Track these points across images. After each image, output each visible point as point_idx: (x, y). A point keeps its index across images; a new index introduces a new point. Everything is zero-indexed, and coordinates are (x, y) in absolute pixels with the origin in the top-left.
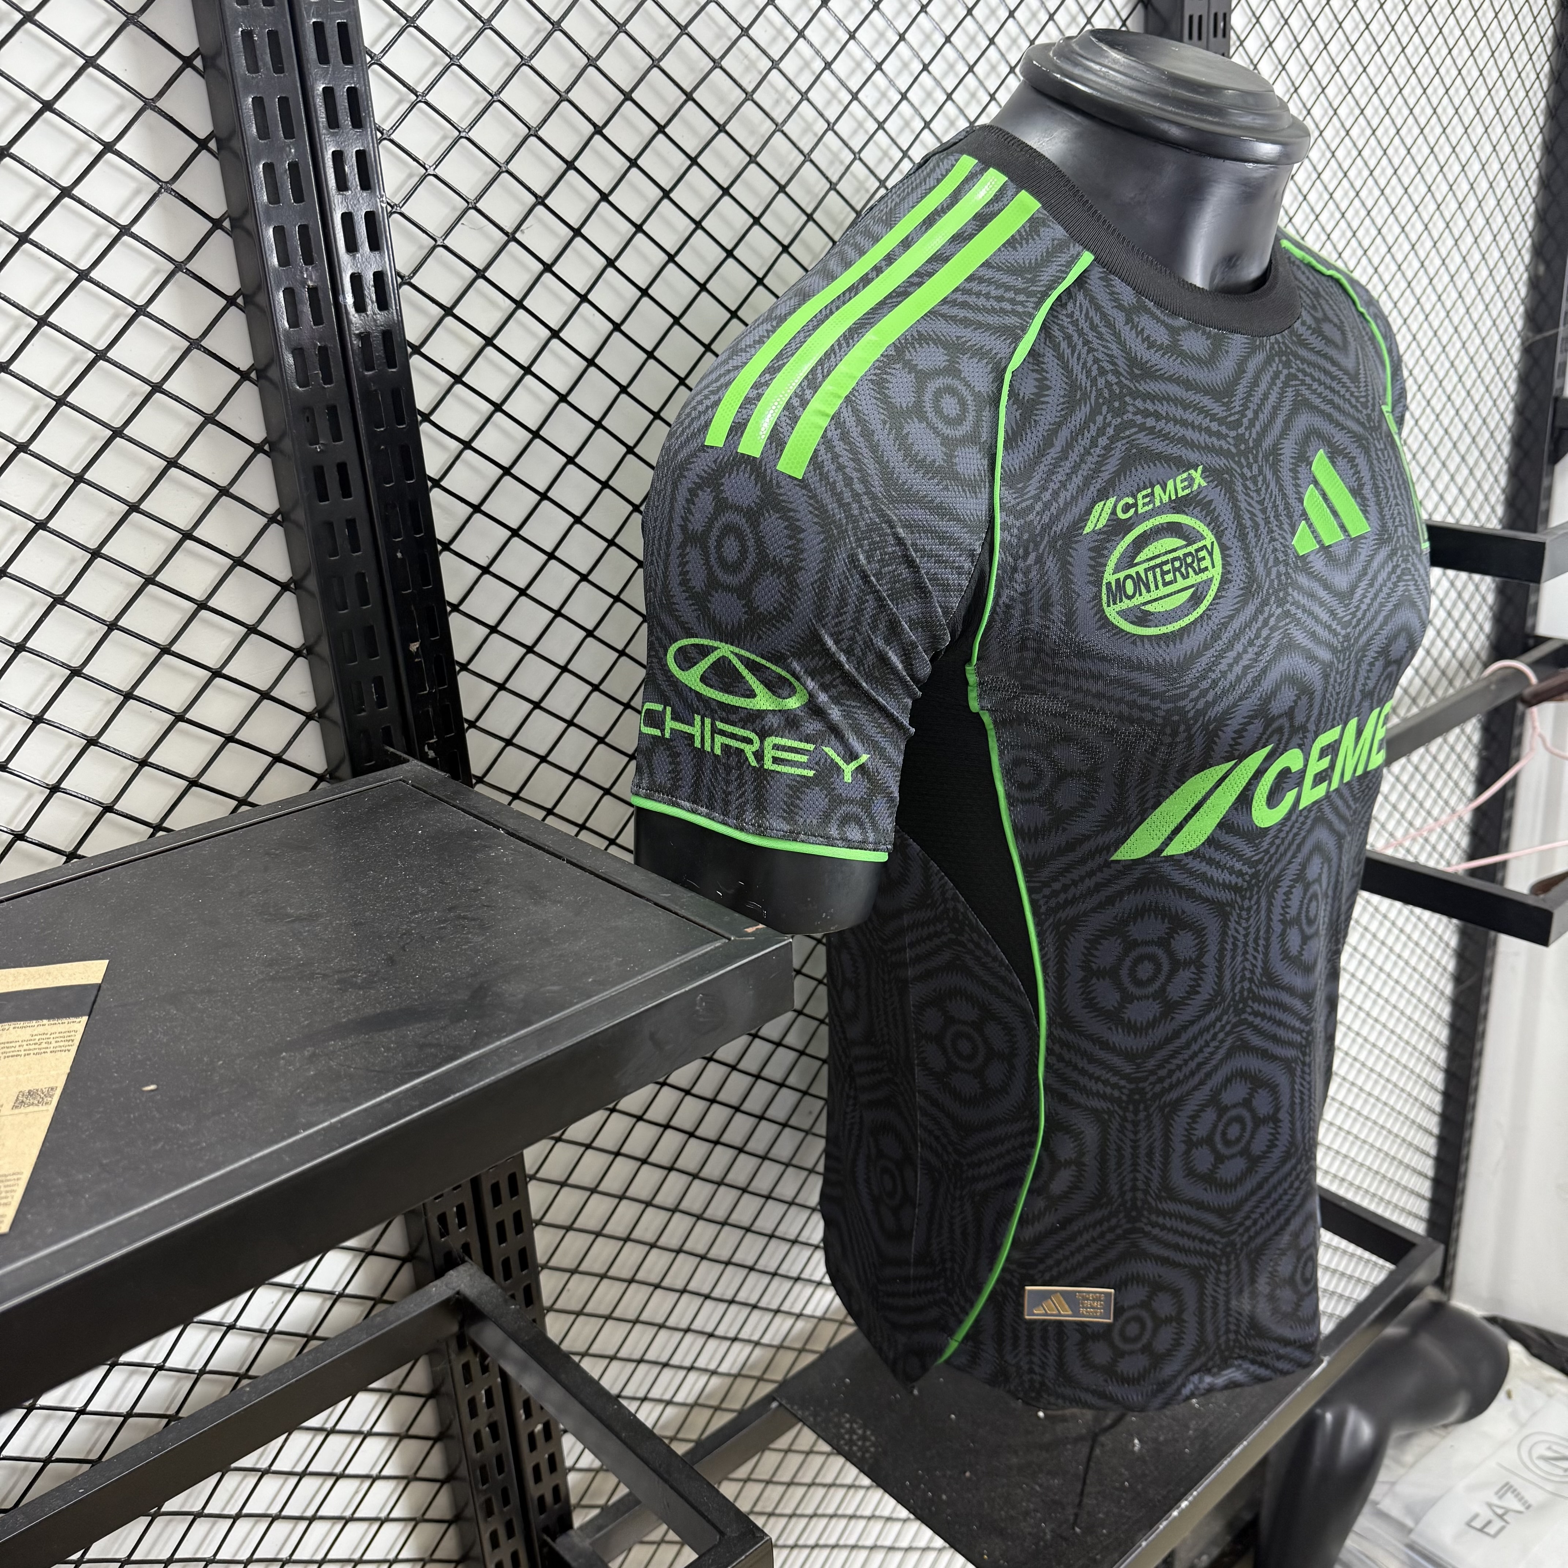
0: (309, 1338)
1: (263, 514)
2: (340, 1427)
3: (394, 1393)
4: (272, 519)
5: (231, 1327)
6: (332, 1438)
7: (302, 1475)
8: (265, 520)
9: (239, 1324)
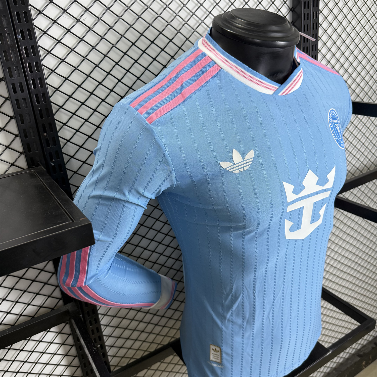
0: (33, 317)
1: (4, 97)
2: (43, 340)
3: (60, 333)
4: (7, 99)
5: (9, 313)
6: (41, 343)
7: (33, 352)
8: (4, 99)
9: (11, 312)
